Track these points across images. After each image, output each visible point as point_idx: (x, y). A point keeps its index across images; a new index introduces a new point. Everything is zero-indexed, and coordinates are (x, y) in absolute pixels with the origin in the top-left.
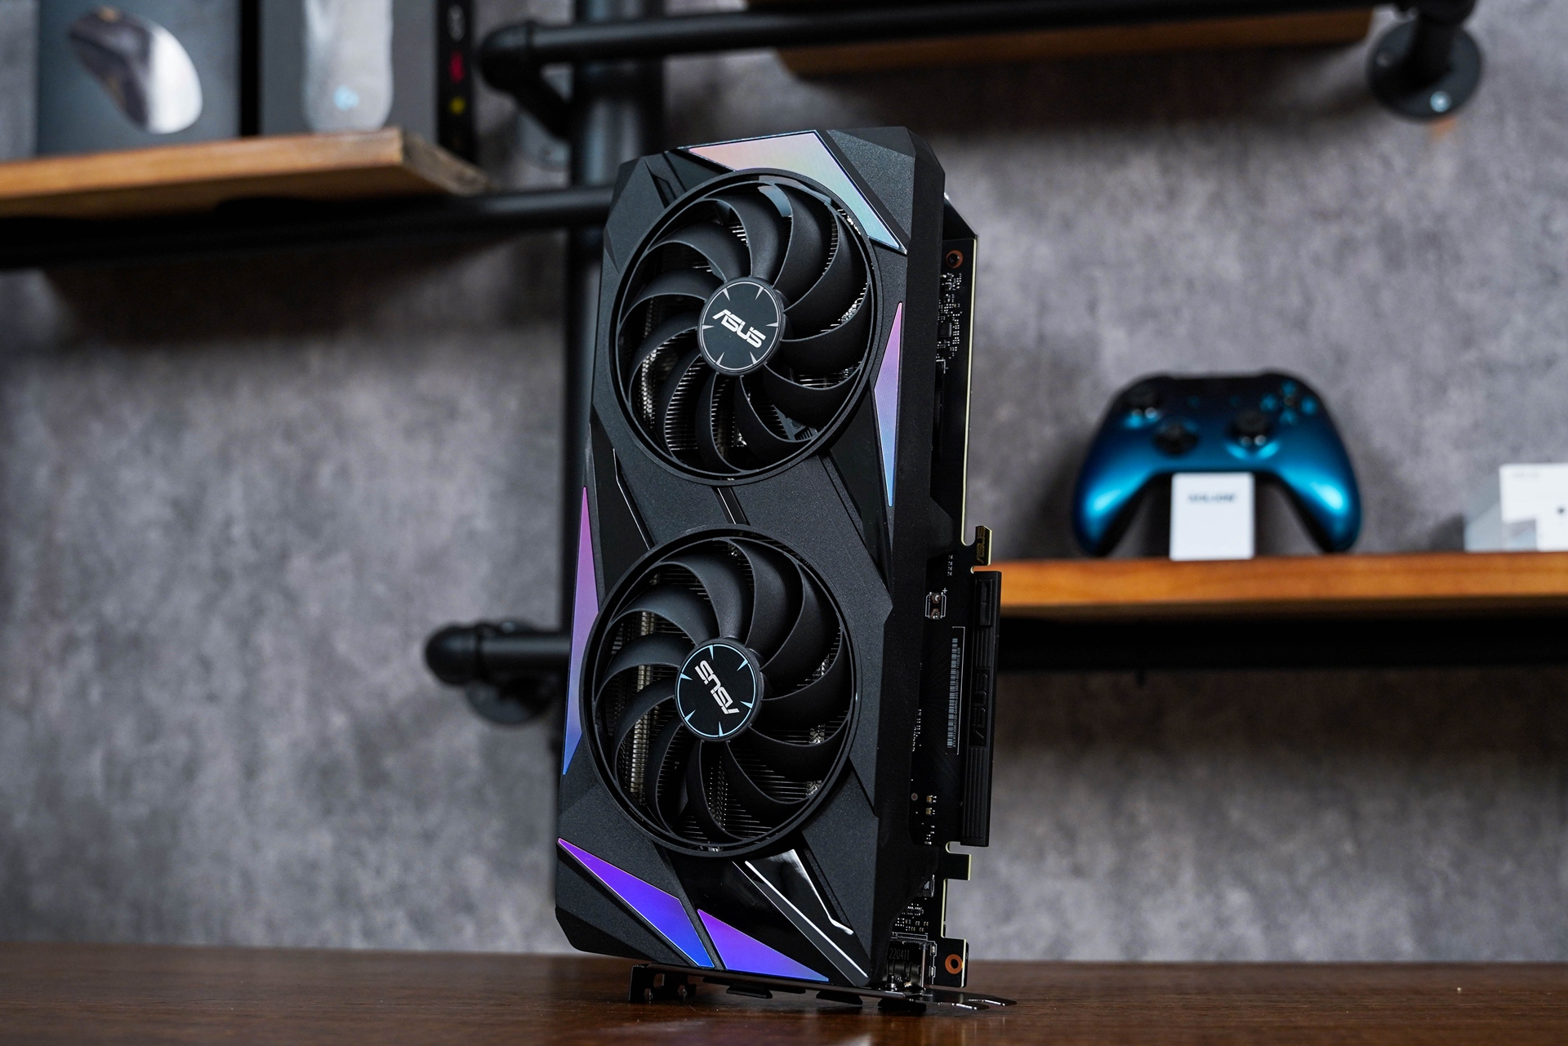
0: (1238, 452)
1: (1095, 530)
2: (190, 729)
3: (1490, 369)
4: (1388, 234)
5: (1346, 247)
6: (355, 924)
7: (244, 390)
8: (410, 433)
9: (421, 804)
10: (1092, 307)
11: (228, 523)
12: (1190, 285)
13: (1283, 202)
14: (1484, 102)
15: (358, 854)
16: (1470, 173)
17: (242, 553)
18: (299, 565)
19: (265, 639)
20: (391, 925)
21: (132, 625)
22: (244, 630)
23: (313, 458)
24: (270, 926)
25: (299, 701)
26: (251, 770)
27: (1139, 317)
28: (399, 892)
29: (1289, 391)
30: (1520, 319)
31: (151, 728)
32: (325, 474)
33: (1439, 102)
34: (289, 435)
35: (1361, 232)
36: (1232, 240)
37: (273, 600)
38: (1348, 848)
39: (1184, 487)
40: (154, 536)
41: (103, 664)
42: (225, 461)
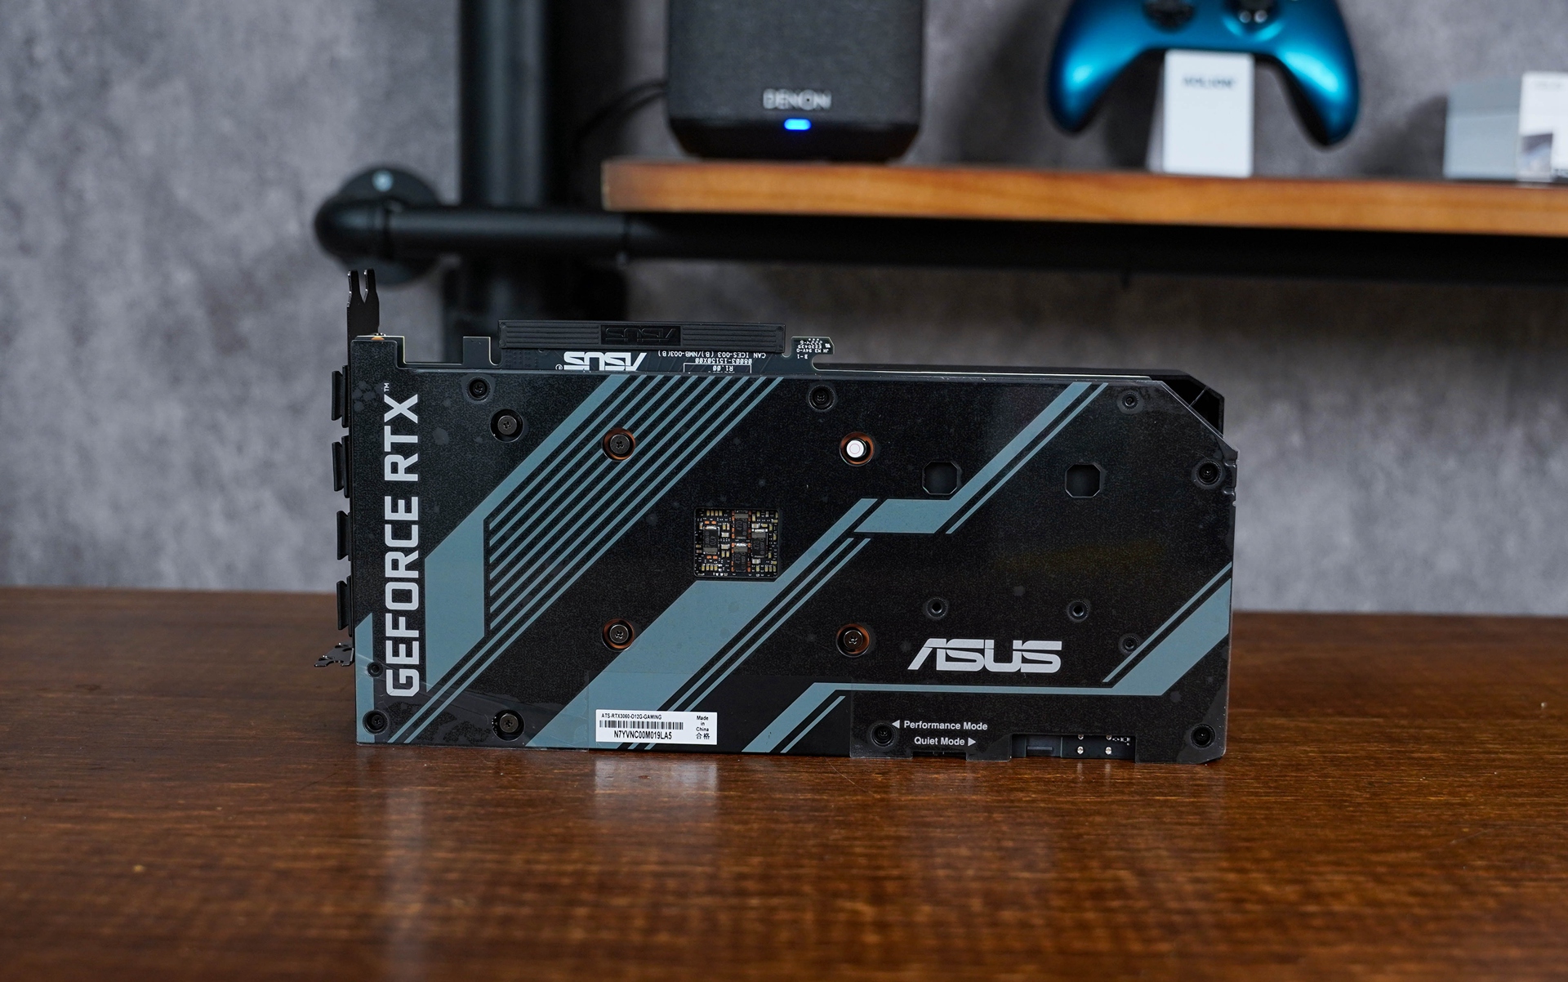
0: (1233, 27)
1: (1073, 104)
6: (216, 506)
9: (286, 375)
11: (30, 41)
15: (215, 428)
17: (50, 78)
18: (124, 94)
19: (87, 181)
20: (257, 507)
22: (60, 170)
24: (116, 507)
25: (134, 254)
26: (80, 333)
28: (265, 470)
37: (91, 134)
38: (1296, 439)
39: (1179, 66)
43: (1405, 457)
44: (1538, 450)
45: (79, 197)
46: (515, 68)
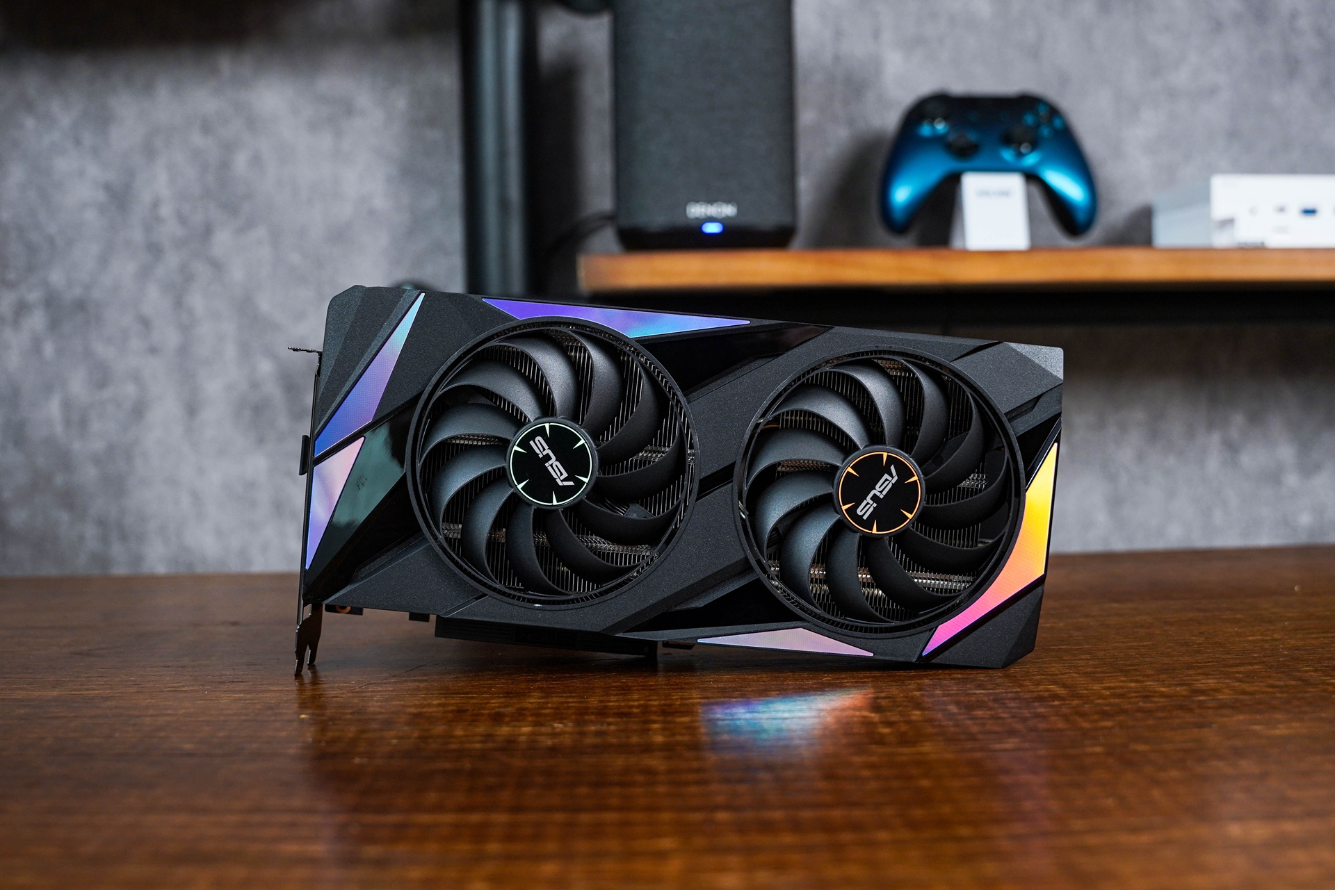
0: (1008, 155)
1: (898, 215)
2: (136, 378)
7: (163, 91)
8: (313, 127)
10: (876, 34)
11: (156, 204)
12: (952, 20)
17: (170, 229)
18: (223, 240)
19: (196, 301)
21: (77, 292)
22: (178, 293)
23: (229, 148)
24: (219, 533)
25: (231, 351)
26: (192, 409)
27: (913, 44)
29: (1042, 111)
30: (1193, 58)
31: (102, 377)
32: (241, 161)
34: (206, 128)
37: (200, 268)
39: (972, 183)
40: (90, 215)
41: (54, 324)
42: (150, 152)
43: (1140, 458)
44: (1232, 448)
45: (191, 312)
46: (504, 203)
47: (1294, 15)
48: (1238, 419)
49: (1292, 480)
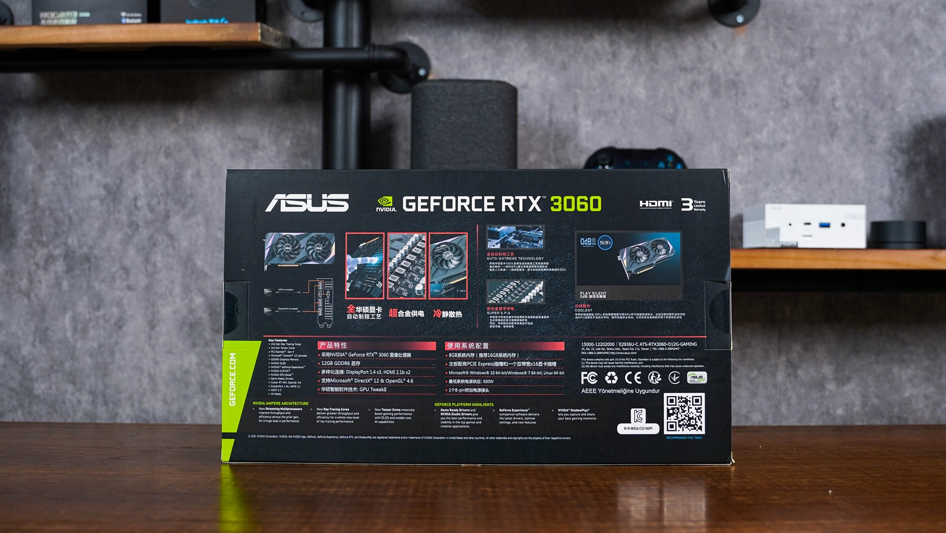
2: (119, 304)
3: (757, 147)
4: (714, 79)
5: (695, 85)
6: (210, 401)
7: (143, 130)
10: (575, 108)
11: (136, 199)
12: (622, 100)
13: (666, 61)
14: (760, 19)
16: (752, 52)
17: (144, 214)
18: (176, 221)
19: (158, 258)
21: (85, 249)
22: (147, 254)
23: (182, 166)
24: (165, 402)
25: (177, 290)
26: (152, 325)
27: (596, 115)
29: (670, 159)
30: (771, 124)
31: (98, 303)
32: (188, 174)
33: (740, 19)
34: (168, 154)
35: (701, 79)
36: (642, 79)
37: (161, 238)
40: (95, 203)
41: (69, 270)
42: (133, 166)
44: (793, 366)
45: (155, 265)
47: (834, 99)
48: (797, 348)
49: (831, 387)
